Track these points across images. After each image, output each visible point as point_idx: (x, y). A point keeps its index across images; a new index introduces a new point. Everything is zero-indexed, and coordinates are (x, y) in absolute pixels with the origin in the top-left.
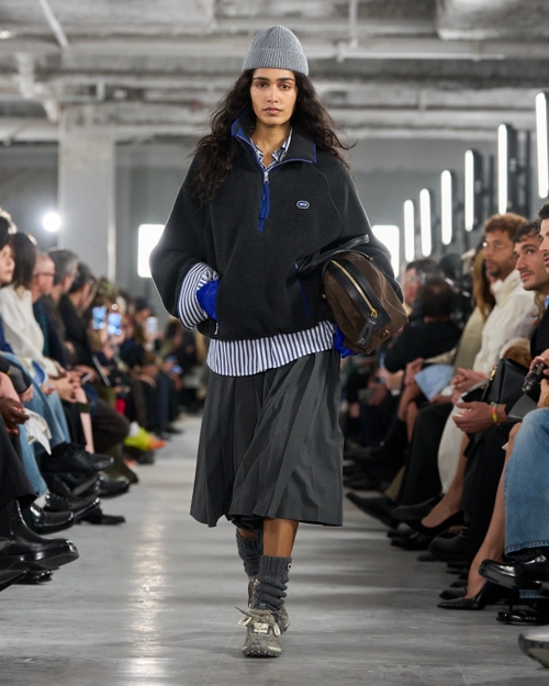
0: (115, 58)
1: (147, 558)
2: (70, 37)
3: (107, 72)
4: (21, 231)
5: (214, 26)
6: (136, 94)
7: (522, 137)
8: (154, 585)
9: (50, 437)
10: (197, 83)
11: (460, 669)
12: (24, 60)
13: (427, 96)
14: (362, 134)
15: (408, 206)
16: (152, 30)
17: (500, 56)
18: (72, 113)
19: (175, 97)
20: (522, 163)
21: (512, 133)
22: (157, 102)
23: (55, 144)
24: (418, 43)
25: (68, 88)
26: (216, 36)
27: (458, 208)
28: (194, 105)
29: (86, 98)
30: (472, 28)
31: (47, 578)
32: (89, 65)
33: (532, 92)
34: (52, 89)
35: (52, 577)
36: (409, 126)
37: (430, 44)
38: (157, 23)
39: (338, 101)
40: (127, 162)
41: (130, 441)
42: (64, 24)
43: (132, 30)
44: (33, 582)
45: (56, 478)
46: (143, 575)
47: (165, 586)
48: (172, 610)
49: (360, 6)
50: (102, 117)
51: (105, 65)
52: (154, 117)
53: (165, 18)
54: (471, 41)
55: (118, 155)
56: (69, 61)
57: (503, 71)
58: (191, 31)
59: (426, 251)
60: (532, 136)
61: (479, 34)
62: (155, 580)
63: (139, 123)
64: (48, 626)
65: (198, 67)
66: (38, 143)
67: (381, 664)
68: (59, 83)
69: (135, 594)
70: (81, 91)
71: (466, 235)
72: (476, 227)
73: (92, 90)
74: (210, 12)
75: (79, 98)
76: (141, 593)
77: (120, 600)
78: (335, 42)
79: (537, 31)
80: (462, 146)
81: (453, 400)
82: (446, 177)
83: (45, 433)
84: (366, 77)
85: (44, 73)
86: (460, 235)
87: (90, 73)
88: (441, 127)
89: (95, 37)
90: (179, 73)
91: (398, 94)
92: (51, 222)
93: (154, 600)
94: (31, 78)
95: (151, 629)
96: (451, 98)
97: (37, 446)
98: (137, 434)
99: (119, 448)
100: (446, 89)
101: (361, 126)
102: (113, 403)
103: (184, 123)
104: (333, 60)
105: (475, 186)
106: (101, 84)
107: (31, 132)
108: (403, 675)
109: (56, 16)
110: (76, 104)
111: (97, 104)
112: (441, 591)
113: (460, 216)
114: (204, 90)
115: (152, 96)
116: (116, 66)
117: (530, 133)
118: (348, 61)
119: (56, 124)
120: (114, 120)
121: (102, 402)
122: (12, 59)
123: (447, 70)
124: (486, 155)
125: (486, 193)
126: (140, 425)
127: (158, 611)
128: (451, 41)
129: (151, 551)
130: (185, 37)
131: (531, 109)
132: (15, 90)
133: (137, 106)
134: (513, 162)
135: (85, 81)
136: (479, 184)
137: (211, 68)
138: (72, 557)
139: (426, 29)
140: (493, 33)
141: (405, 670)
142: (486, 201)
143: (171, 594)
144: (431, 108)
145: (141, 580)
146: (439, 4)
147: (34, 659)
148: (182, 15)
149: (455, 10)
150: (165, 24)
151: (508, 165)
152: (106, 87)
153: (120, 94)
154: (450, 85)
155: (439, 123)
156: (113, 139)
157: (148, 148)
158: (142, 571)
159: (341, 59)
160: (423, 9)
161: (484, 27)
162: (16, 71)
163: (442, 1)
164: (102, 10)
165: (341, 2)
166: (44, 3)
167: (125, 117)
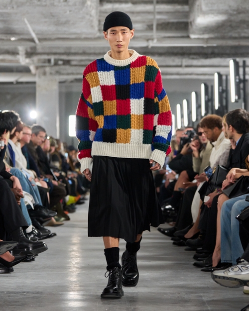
0: (58, 48)
1: (73, 251)
2: (40, 40)
3: (55, 54)
5: (98, 34)
6: (67, 62)
7: (224, 78)
8: (76, 262)
11: (201, 294)
12: (21, 49)
13: (186, 61)
15: (178, 106)
16: (73, 36)
17: (215, 45)
18: (41, 70)
19: (83, 63)
20: (224, 88)
21: (220, 76)
22: (75, 65)
23: (34, 83)
24: (181, 40)
25: (39, 60)
26: (99, 38)
27: (199, 107)
29: (47, 64)
30: (203, 34)
31: (33, 259)
32: (48, 51)
33: (228, 59)
34: (33, 61)
35: (35, 259)
36: (178, 74)
37: (186, 40)
38: (75, 34)
40: (64, 90)
42: (37, 34)
43: (65, 36)
46: (72, 258)
47: (81, 262)
48: (84, 272)
49: (158, 25)
50: (53, 72)
51: (54, 51)
52: (74, 72)
53: (78, 31)
54: (203, 39)
55: (60, 87)
56: (39, 49)
57: (216, 51)
58: (89, 36)
59: (186, 124)
60: (228, 77)
61: (206, 36)
62: (77, 260)
63: (68, 74)
64: (34, 279)
65: (92, 51)
66: (27, 83)
67: (169, 293)
68: (35, 58)
69: (69, 265)
70: (45, 61)
72: (206, 114)
73: (49, 61)
74: (96, 28)
75: (44, 64)
76: (71, 265)
77: (63, 268)
78: (148, 40)
79: (230, 34)
80: (200, 81)
82: (193, 94)
84: (160, 54)
85: (29, 54)
86: (199, 117)
87: (48, 54)
88: (191, 74)
89: (50, 39)
90: (84, 53)
91: (173, 61)
92: (33, 115)
93: (77, 268)
94: (24, 56)
95: (75, 280)
96: (195, 62)
100: (193, 59)
104: (147, 47)
105: (205, 98)
106: (53, 58)
107: (25, 79)
108: (179, 297)
109: (34, 31)
110: (43, 67)
111: (51, 66)
112: (193, 263)
113: (199, 110)
115: (73, 63)
116: (59, 51)
117: (227, 76)
118: (152, 47)
119: (35, 75)
120: (58, 73)
122: (16, 49)
123: (193, 51)
124: (209, 85)
125: (210, 100)
127: (78, 272)
128: (195, 39)
129: (75, 248)
130: (86, 39)
131: (228, 66)
132: (18, 61)
133: (67, 67)
134: (221, 88)
135: (46, 57)
136: (207, 97)
137: (97, 51)
138: (45, 249)
139: (185, 34)
140: (212, 35)
141: (179, 295)
142: (210, 104)
143: (83, 265)
144: (187, 66)
145: (71, 260)
146: (189, 24)
147: (28, 292)
148: (85, 30)
149: (196, 26)
150: (78, 34)
151: (219, 89)
152: (55, 60)
153: (60, 62)
154: (195, 57)
155: (190, 72)
156: (58, 81)
157: (72, 84)
158: (72, 256)
159: (150, 47)
160: (183, 26)
161: (208, 33)
162: (18, 54)
163: (191, 23)
164: (52, 28)
165: (150, 24)
166: (29, 26)
167: (63, 72)
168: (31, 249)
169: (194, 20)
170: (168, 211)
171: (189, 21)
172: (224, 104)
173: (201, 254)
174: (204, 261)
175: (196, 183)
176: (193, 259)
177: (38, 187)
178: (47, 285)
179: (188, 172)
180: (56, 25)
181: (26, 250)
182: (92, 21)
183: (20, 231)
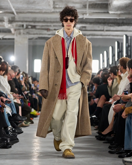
0: (29, 18)
1: (35, 142)
2: (17, 13)
3: (26, 21)
4: (5, 61)
5: (53, 10)
6: (34, 27)
7: (129, 38)
8: (37, 149)
9: (12, 112)
10: (49, 24)
12: (6, 18)
13: (106, 28)
14: (90, 37)
15: (101, 55)
16: (38, 11)
17: (124, 18)
18: (18, 31)
19: (43, 28)
20: (129, 44)
21: (127, 37)
22: (39, 29)
23: (14, 39)
24: (104, 15)
25: (17, 25)
26: (53, 12)
27: (113, 56)
28: (48, 30)
29: (21, 28)
30: (117, 11)
31: (11, 147)
32: (22, 20)
33: (131, 27)
34: (13, 26)
36: (101, 35)
37: (107, 15)
38: (39, 9)
39: (84, 29)
40: (31, 44)
41: (31, 113)
42: (15, 9)
43: (33, 11)
44: (7, 148)
45: (13, 122)
47: (40, 149)
48: (41, 155)
49: (89, 5)
50: (25, 33)
52: (38, 33)
53: (41, 8)
54: (117, 14)
55: (29, 42)
56: (17, 18)
57: (125, 21)
58: (47, 11)
59: (106, 66)
61: (119, 12)
62: (37, 148)
63: (34, 34)
65: (49, 20)
66: (9, 39)
68: (14, 24)
69: (33, 151)
70: (20, 26)
71: (115, 62)
72: (118, 60)
73: (23, 26)
74: (52, 7)
75: (20, 28)
76: (34, 151)
78: (83, 14)
80: (115, 40)
81: (112, 103)
82: (110, 48)
83: (10, 111)
84: (91, 23)
85: (11, 22)
86: (114, 62)
87: (22, 22)
89: (23, 13)
90: (44, 22)
91: (99, 27)
93: (37, 153)
94: (8, 23)
95: (36, 160)
96: (112, 28)
97: (8, 114)
98: (33, 111)
99: (29, 114)
100: (111, 26)
101: (90, 35)
102: (27, 104)
103: (46, 34)
106: (25, 24)
107: (8, 36)
109: (14, 7)
110: (19, 29)
111: (24, 29)
114: (51, 26)
115: (38, 27)
116: (29, 20)
117: (131, 37)
118: (86, 19)
119: (14, 34)
120: (28, 33)
121: (24, 103)
122: (3, 18)
123: (111, 21)
124: (120, 42)
125: (120, 52)
126: (34, 109)
127: (38, 155)
128: (112, 14)
129: (36, 140)
130: (46, 13)
131: (131, 31)
132: (3, 26)
133: (34, 30)
134: (127, 44)
135: (21, 23)
136: (118, 50)
137: (52, 21)
138: (18, 141)
139: (106, 11)
140: (122, 12)
142: (120, 54)
143: (41, 151)
144: (107, 31)
145: (34, 148)
146: (109, 5)
148: (45, 7)
149: (113, 6)
150: (41, 10)
151: (126, 45)
152: (26, 25)
153: (30, 27)
154: (112, 25)
155: (109, 34)
156: (28, 38)
157: (37, 40)
158: (34, 146)
159: (84, 18)
160: (105, 6)
161: (120, 11)
162: (4, 21)
163: (110, 4)
164: (25, 6)
165: (84, 4)
166: (10, 4)
167: (31, 33)
168: (9, 142)
169: (111, 3)
170: (94, 119)
171: (109, 3)
172: (129, 54)
173: (113, 146)
174: (115, 150)
175: (111, 102)
176: (109, 149)
177: (15, 103)
178: (18, 163)
179: (105, 96)
180: (27, 4)
181: (5, 141)
182: (49, 2)
183: (2, 130)
